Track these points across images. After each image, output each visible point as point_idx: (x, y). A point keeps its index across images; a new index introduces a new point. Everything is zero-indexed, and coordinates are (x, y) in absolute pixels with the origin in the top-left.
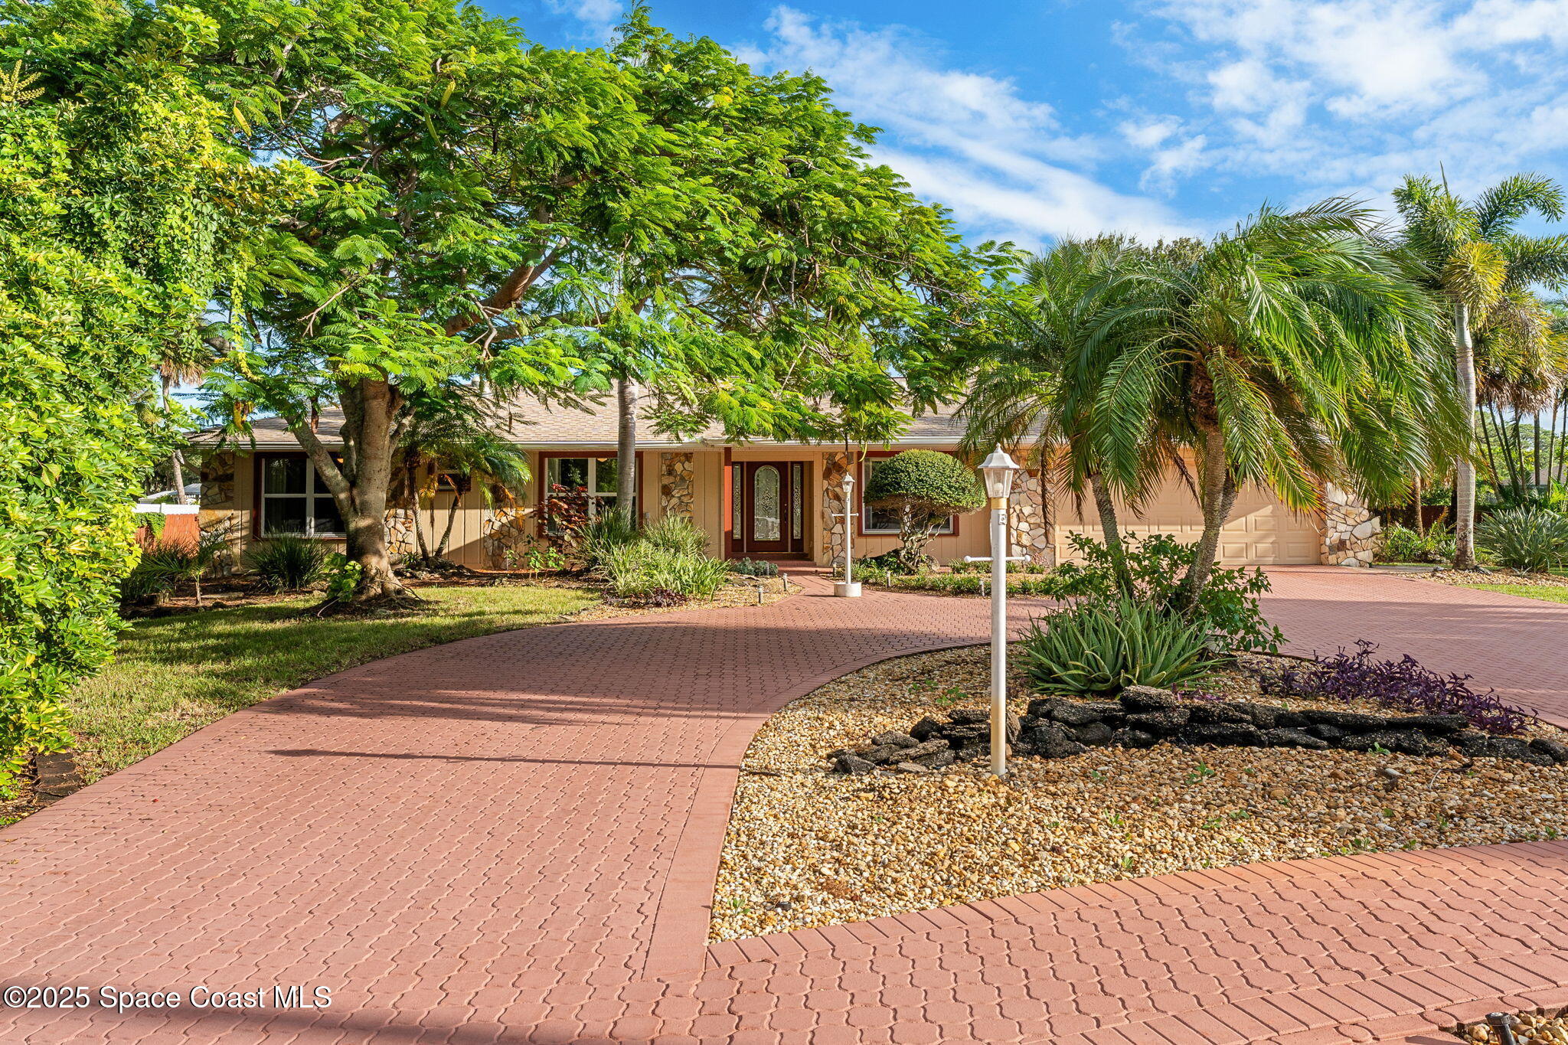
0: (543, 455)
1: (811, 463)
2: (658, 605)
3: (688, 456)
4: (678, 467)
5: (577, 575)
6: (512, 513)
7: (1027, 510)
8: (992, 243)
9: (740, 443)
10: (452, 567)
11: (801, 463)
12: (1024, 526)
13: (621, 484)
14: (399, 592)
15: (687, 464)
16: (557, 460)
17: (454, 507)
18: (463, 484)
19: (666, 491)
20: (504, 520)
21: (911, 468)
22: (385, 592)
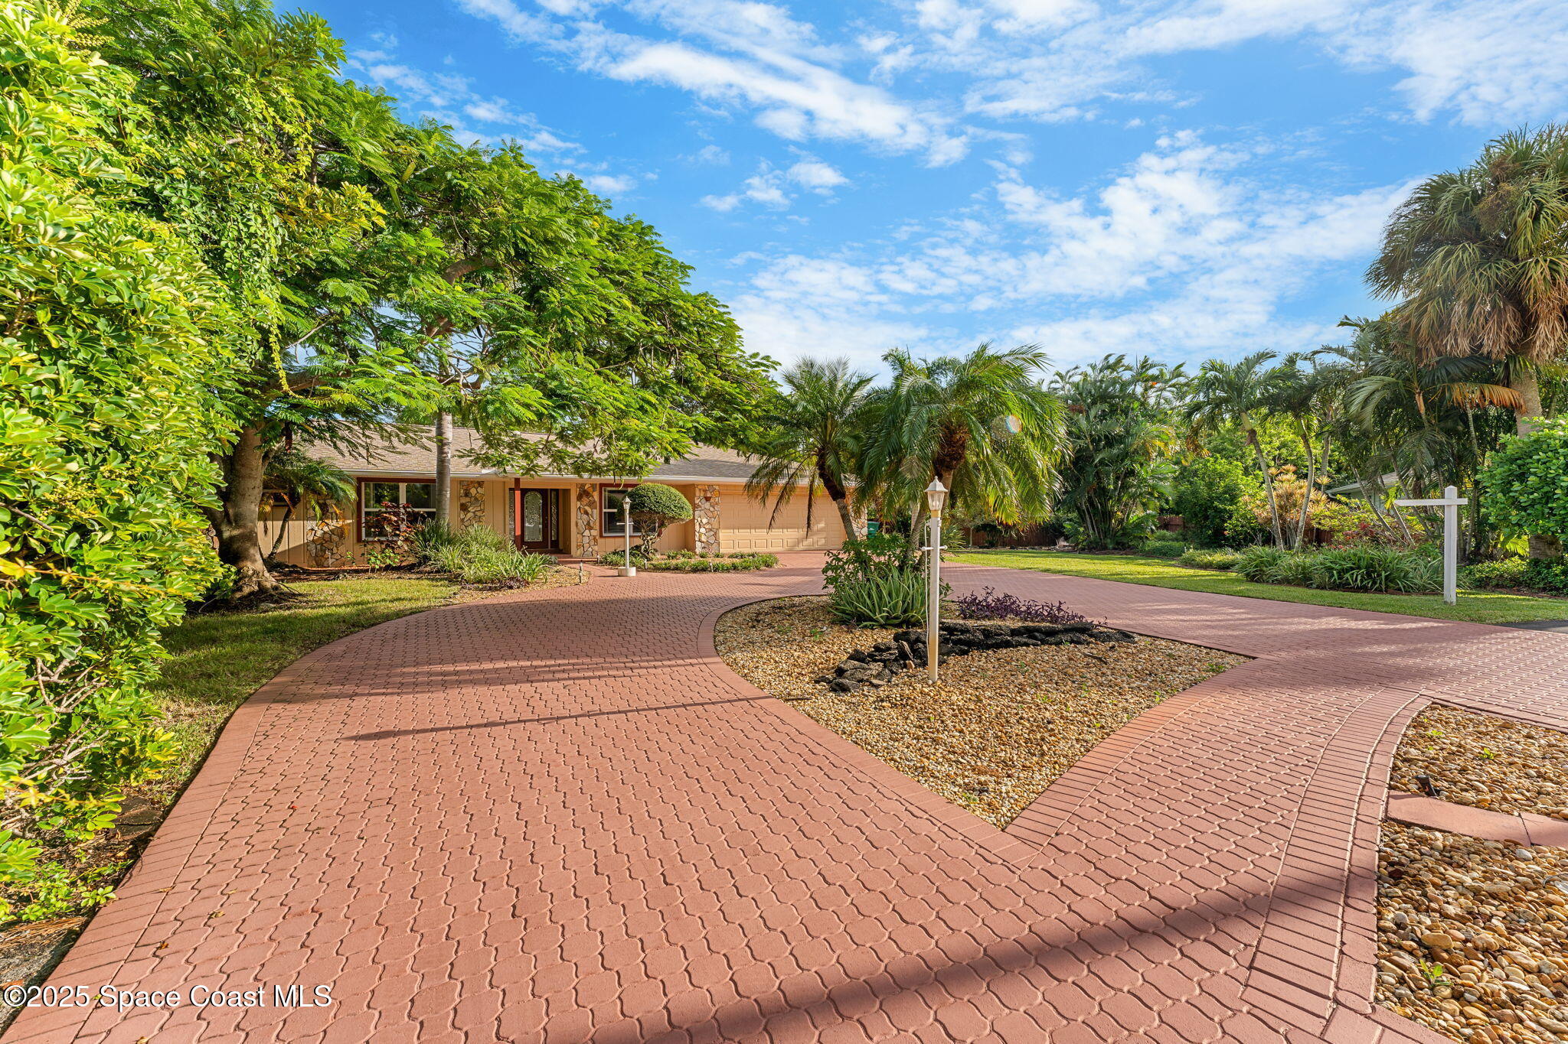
0: (360, 480)
1: (567, 492)
2: (511, 588)
3: (480, 484)
4: (473, 491)
5: (410, 568)
6: (334, 524)
7: (705, 521)
8: (758, 354)
9: (532, 476)
10: (287, 566)
11: (557, 491)
12: (703, 530)
13: (440, 502)
14: (276, 588)
15: (479, 489)
16: (372, 484)
17: (286, 518)
18: (295, 499)
19: (464, 508)
20: (326, 529)
21: (650, 494)
22: (262, 590)
